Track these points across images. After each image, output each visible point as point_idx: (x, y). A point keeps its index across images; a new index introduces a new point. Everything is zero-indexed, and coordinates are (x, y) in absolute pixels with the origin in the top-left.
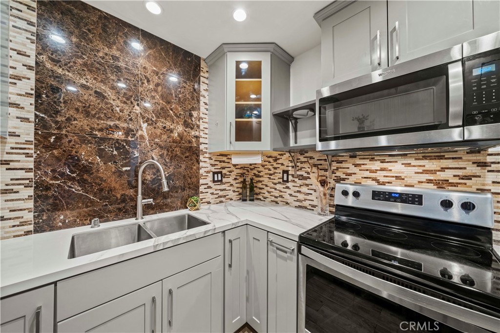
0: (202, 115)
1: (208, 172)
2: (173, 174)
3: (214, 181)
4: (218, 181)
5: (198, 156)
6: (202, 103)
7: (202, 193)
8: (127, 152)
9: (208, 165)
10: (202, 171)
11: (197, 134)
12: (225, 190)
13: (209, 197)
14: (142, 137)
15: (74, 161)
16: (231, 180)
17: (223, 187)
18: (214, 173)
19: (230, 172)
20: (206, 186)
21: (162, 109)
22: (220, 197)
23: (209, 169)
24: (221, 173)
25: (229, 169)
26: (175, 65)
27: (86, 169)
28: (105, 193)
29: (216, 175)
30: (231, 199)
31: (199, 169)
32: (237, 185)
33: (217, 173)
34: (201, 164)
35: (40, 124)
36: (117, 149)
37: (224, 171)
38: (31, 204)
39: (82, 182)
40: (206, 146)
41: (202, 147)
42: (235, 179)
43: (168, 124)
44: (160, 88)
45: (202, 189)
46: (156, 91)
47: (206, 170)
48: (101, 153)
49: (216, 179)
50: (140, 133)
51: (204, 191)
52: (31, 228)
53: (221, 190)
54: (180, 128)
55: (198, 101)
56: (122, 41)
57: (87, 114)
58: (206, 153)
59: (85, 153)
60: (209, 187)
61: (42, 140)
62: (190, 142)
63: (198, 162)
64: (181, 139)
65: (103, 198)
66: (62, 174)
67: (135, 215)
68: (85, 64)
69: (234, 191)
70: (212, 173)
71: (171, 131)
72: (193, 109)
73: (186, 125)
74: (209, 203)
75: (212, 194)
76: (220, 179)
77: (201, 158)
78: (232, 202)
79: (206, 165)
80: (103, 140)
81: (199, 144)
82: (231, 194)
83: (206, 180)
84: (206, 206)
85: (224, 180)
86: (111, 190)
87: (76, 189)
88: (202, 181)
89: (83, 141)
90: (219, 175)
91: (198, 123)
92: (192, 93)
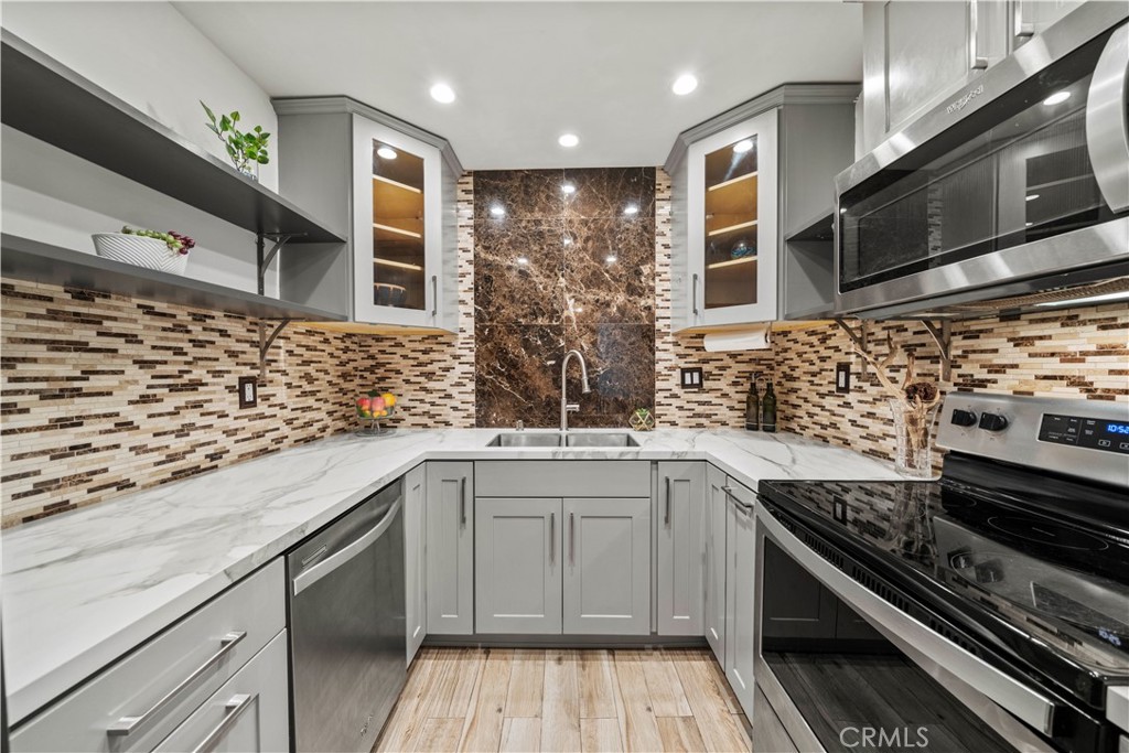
0: (658, 269)
1: (671, 369)
2: (610, 371)
3: (683, 385)
4: (692, 385)
5: (653, 341)
6: (658, 248)
7: (661, 405)
8: (551, 341)
9: (673, 356)
10: (659, 367)
11: (650, 302)
12: (709, 403)
13: (673, 413)
14: (568, 319)
15: (501, 353)
16: (723, 384)
17: (704, 397)
18: (684, 371)
19: (723, 368)
20: (667, 394)
21: (594, 273)
22: (699, 416)
23: (673, 363)
24: (699, 370)
25: (719, 364)
26: (612, 199)
27: (513, 365)
28: (529, 393)
29: (688, 375)
30: (724, 424)
31: (653, 363)
32: (737, 397)
33: (691, 370)
34: (658, 355)
35: (479, 318)
36: (541, 337)
37: (706, 368)
38: (472, 398)
39: (510, 378)
40: (667, 322)
41: (659, 325)
42: (735, 384)
43: (603, 295)
44: (590, 243)
45: (659, 397)
46: (585, 249)
47: (668, 364)
48: (526, 344)
49: (688, 381)
50: (566, 313)
51: (664, 401)
52: (473, 421)
53: (700, 403)
54: (621, 298)
55: (652, 246)
56: (543, 196)
57: (512, 300)
58: (667, 334)
59: (512, 344)
60: (675, 396)
61: (481, 336)
62: (637, 318)
63: (652, 350)
64: (623, 314)
65: (529, 398)
66: (494, 368)
67: (557, 424)
68: (510, 242)
69: (732, 409)
70: (679, 371)
71: (608, 304)
72: (643, 261)
73: (631, 290)
74: (673, 424)
75: (681, 408)
76: (696, 381)
77: (658, 343)
78: (725, 428)
79: (667, 356)
80: (527, 327)
81: (652, 318)
82: (723, 413)
83: (666, 382)
84: (667, 428)
85: (706, 384)
86: (535, 390)
87: (505, 385)
88: (659, 385)
89: (510, 331)
90: (696, 375)
91: (651, 284)
92: (641, 235)
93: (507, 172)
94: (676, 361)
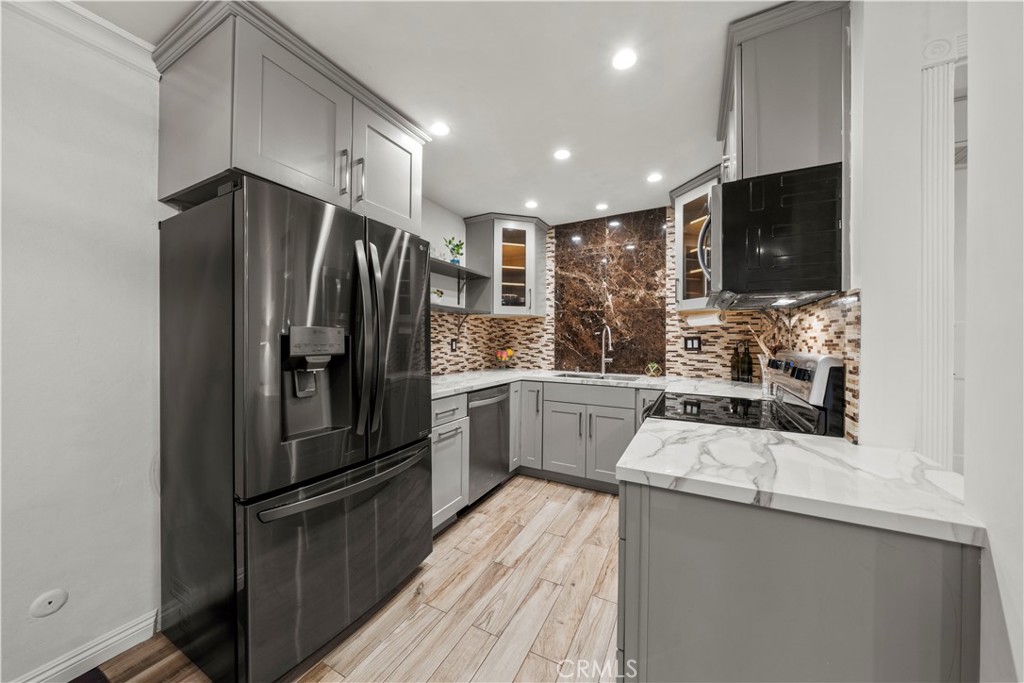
0: (668, 272)
1: (677, 337)
2: (635, 339)
3: (686, 348)
4: (693, 349)
5: (664, 319)
6: (668, 258)
7: (669, 361)
8: (598, 320)
9: (678, 329)
10: (668, 336)
11: (662, 294)
12: (706, 361)
13: (679, 367)
14: (608, 307)
15: (569, 327)
16: (717, 349)
17: (702, 357)
18: (686, 339)
19: (717, 337)
20: (675, 354)
21: (624, 278)
22: (699, 370)
23: (679, 334)
24: (699, 339)
25: (714, 334)
26: (636, 231)
27: (576, 334)
28: (585, 352)
29: (689, 342)
30: (718, 376)
31: (664, 333)
32: (727, 357)
33: (692, 339)
34: (668, 328)
35: (557, 308)
36: (592, 318)
37: (703, 337)
38: (553, 353)
39: (573, 342)
40: (674, 306)
41: (668, 308)
42: (726, 348)
43: (630, 291)
44: (622, 260)
45: (668, 356)
46: (619, 264)
47: (675, 334)
48: (583, 322)
49: (690, 346)
50: (607, 303)
51: (672, 359)
52: (553, 366)
53: (699, 361)
54: (642, 293)
55: (664, 257)
56: (594, 235)
57: (576, 296)
58: (674, 314)
59: (575, 323)
60: (680, 356)
61: (558, 319)
62: (653, 305)
63: (664, 325)
64: (644, 303)
65: (584, 354)
66: (565, 336)
67: (600, 371)
68: (575, 264)
69: (724, 366)
70: (683, 339)
71: (633, 297)
72: (657, 268)
73: (650, 287)
74: (679, 374)
75: (684, 364)
76: (696, 345)
77: (668, 321)
78: (718, 379)
79: (673, 328)
80: (584, 312)
81: (664, 304)
82: (717, 368)
83: (674, 346)
84: (674, 377)
85: (703, 348)
86: (588, 350)
87: (571, 347)
88: (668, 348)
89: (574, 315)
90: (696, 342)
91: (663, 282)
92: (656, 251)
93: (573, 224)
94: (680, 332)
